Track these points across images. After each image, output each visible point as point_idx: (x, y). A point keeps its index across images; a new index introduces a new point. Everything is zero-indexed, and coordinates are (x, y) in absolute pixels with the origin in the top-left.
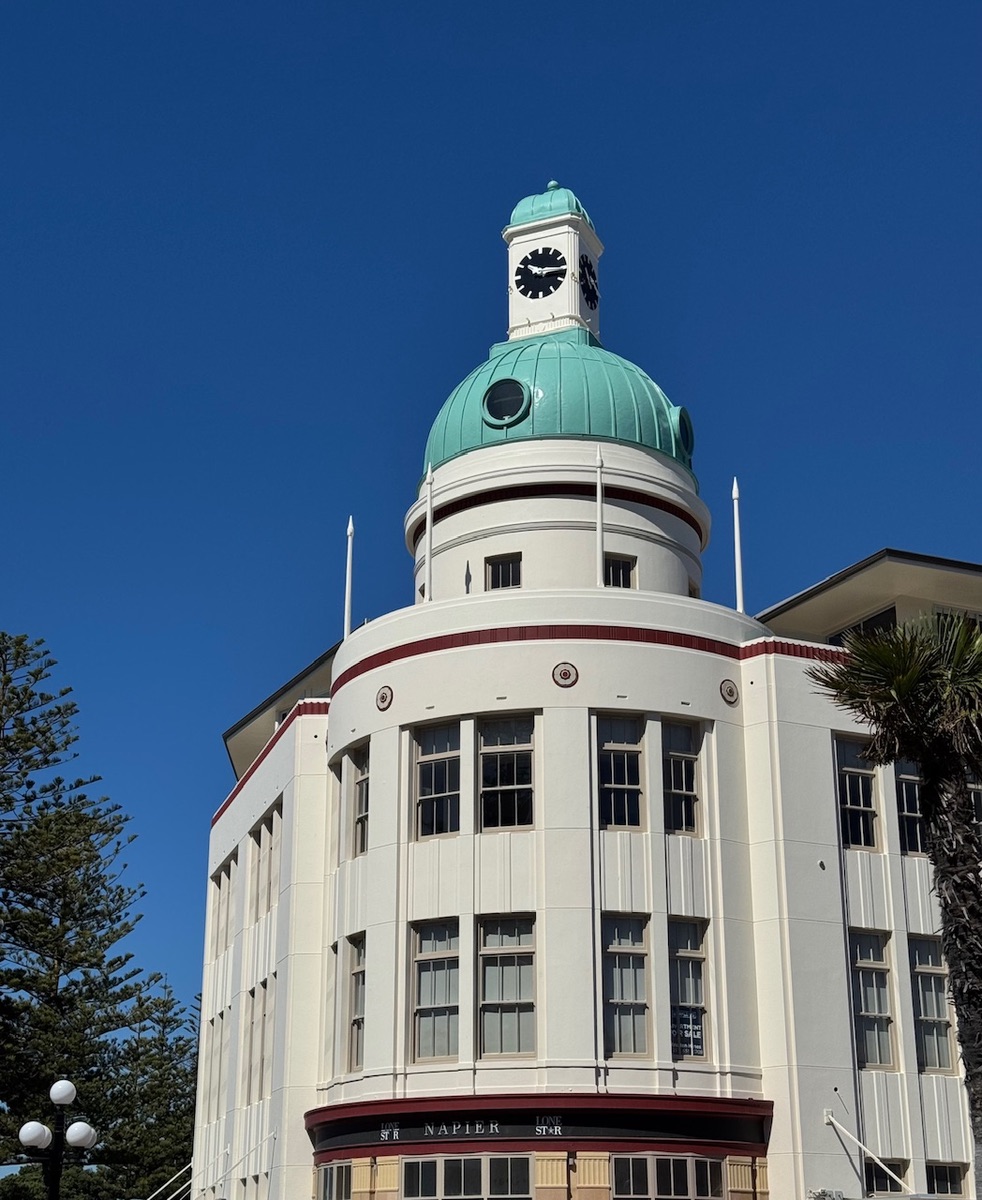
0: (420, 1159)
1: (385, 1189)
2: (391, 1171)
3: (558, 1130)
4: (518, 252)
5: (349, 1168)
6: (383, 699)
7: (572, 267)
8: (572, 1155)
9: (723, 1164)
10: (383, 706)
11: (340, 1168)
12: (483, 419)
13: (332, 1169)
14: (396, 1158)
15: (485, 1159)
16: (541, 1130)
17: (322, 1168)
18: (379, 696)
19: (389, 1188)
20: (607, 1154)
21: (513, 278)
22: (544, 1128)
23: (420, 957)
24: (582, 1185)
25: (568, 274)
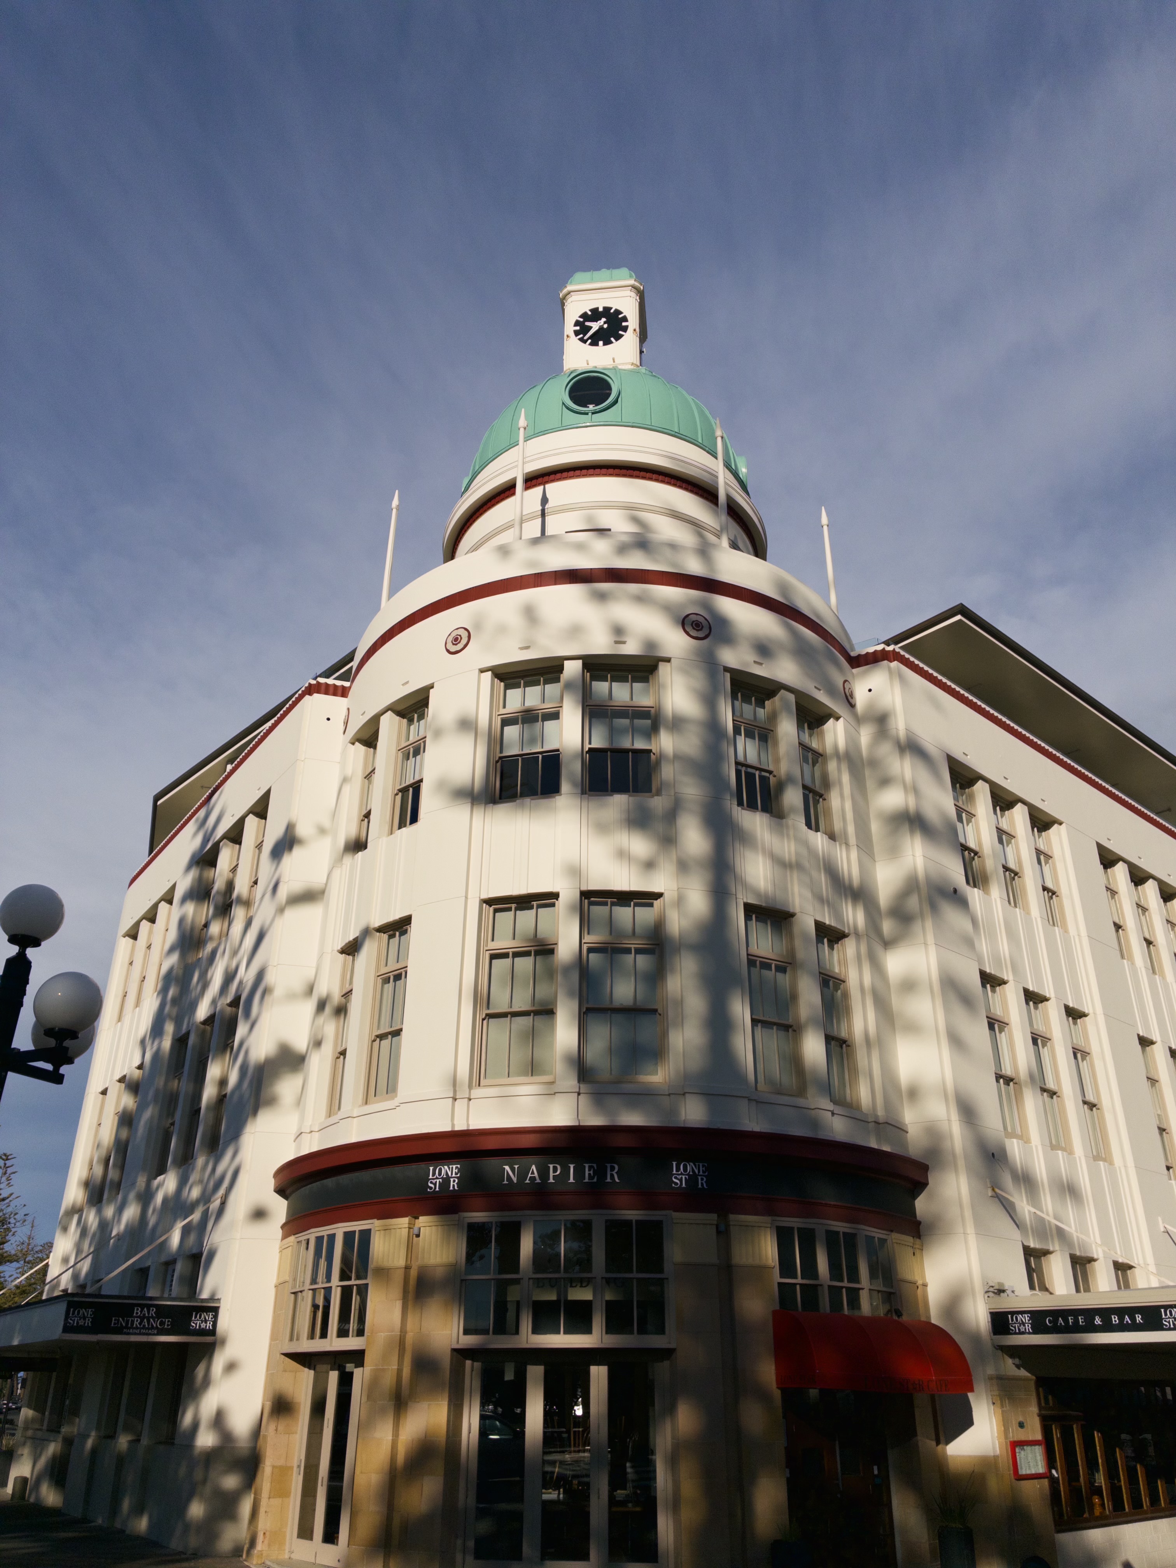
0: (494, 1218)
1: (433, 1262)
3: (702, 1181)
4: (575, 309)
5: (367, 1233)
6: (456, 641)
7: (633, 323)
9: (889, 1241)
10: (453, 649)
11: (349, 1237)
12: (563, 403)
13: (332, 1237)
16: (679, 1180)
17: (313, 1236)
18: (453, 635)
19: (439, 1262)
20: (768, 1220)
21: (570, 328)
22: (683, 1177)
23: (492, 945)
24: (737, 1261)
25: (630, 330)
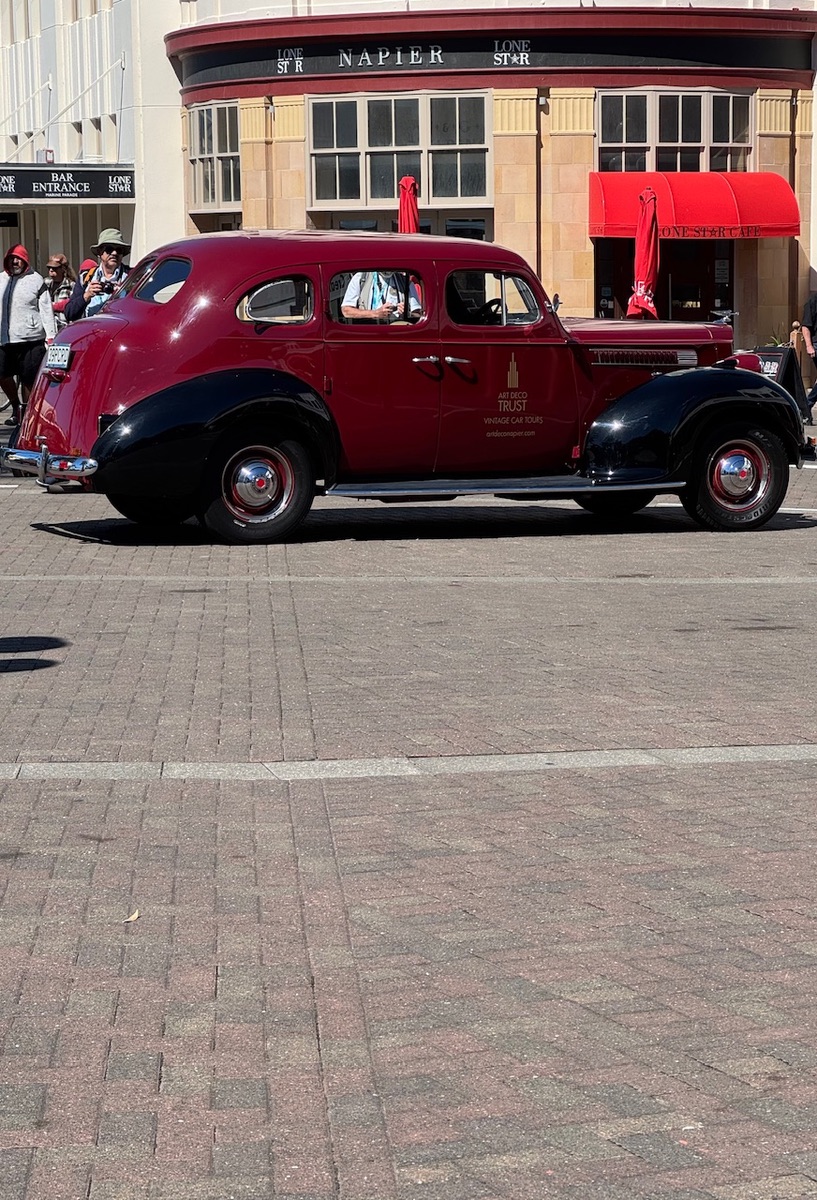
0: (334, 99)
1: (287, 138)
2: (294, 115)
3: (524, 58)
5: (234, 111)
8: (544, 92)
9: (752, 99)
11: (221, 110)
14: (300, 97)
15: (424, 98)
16: (501, 58)
17: (196, 110)
19: (292, 138)
20: (592, 91)
22: (505, 55)
24: (556, 131)
